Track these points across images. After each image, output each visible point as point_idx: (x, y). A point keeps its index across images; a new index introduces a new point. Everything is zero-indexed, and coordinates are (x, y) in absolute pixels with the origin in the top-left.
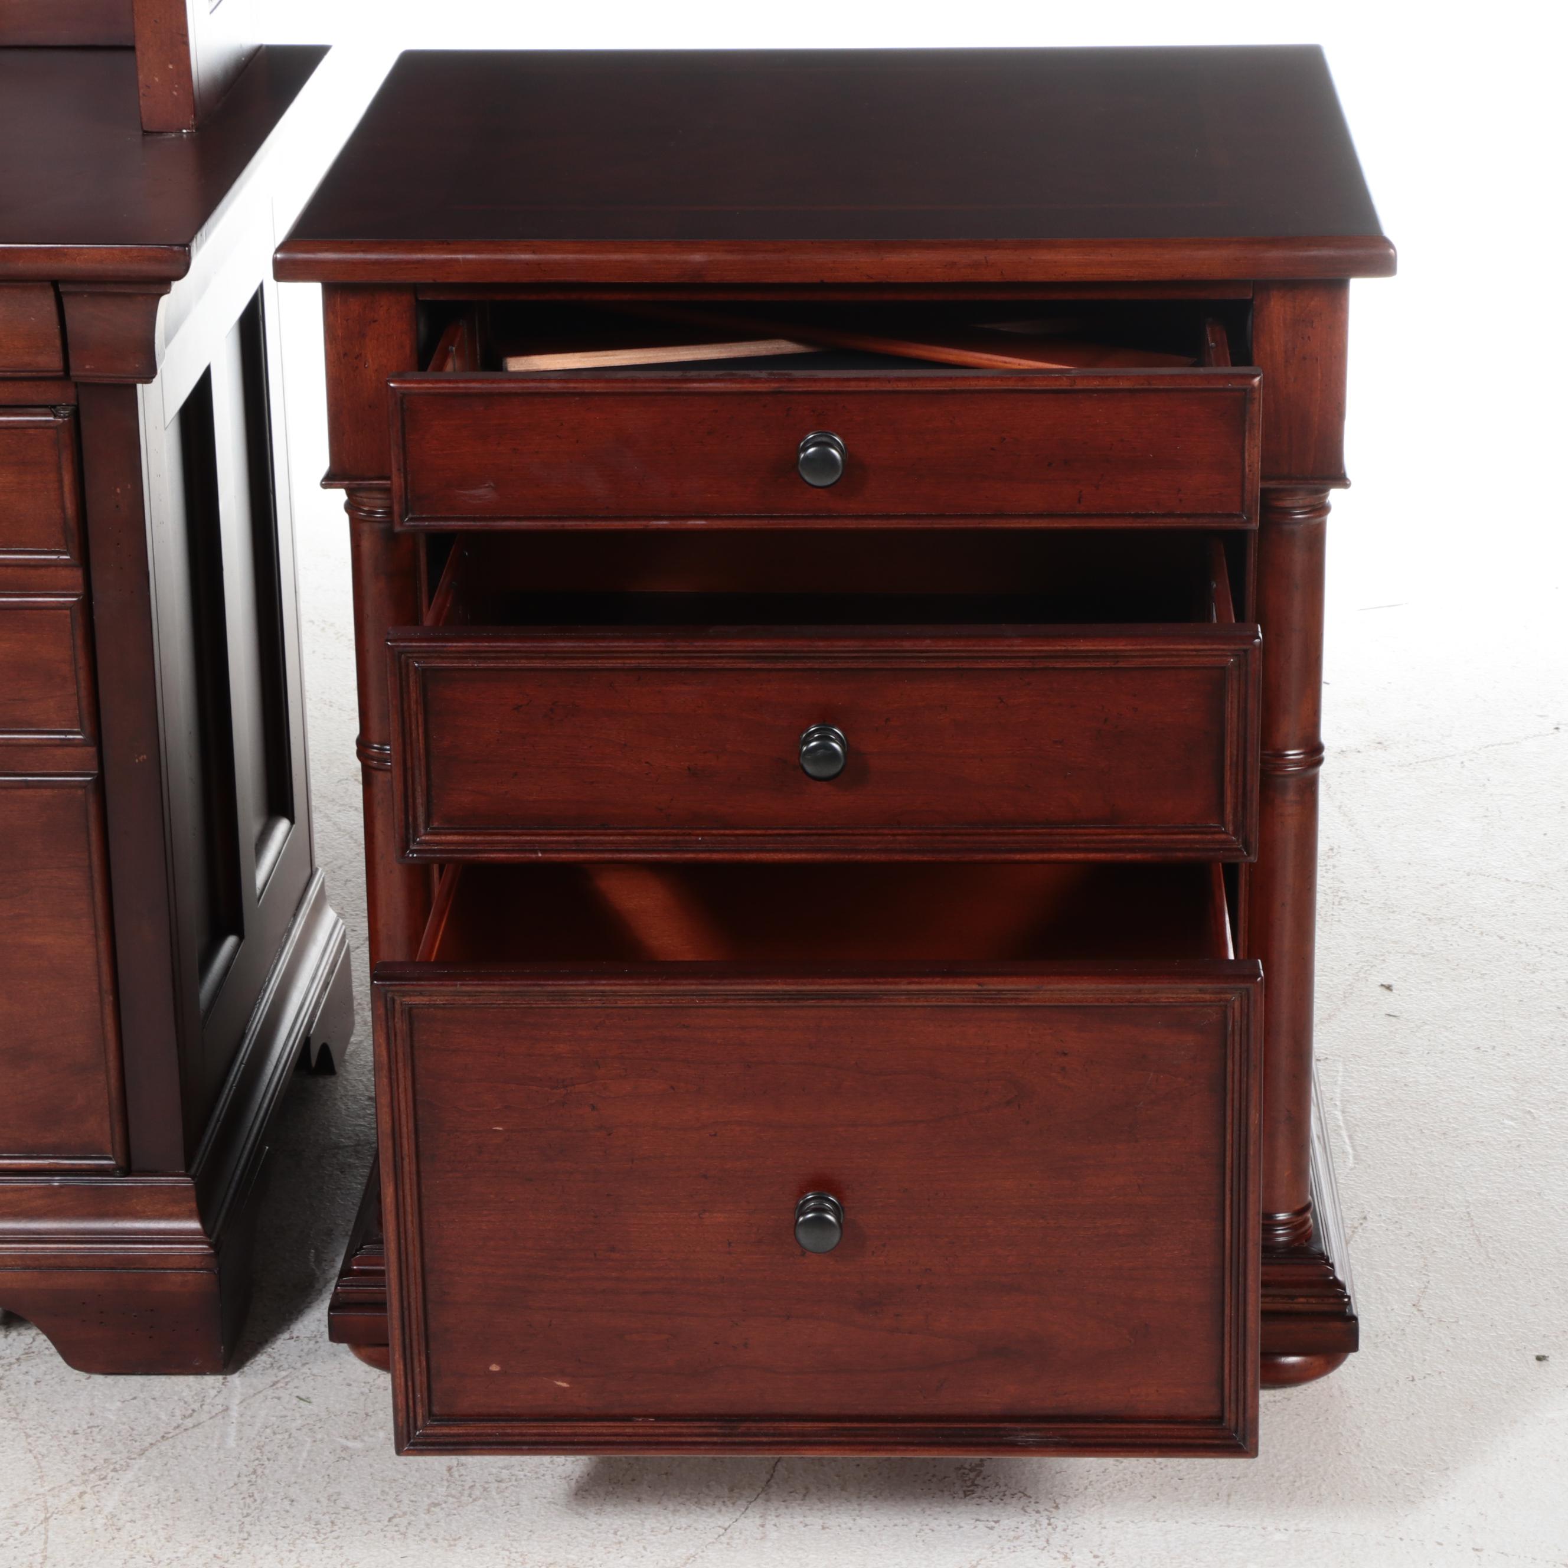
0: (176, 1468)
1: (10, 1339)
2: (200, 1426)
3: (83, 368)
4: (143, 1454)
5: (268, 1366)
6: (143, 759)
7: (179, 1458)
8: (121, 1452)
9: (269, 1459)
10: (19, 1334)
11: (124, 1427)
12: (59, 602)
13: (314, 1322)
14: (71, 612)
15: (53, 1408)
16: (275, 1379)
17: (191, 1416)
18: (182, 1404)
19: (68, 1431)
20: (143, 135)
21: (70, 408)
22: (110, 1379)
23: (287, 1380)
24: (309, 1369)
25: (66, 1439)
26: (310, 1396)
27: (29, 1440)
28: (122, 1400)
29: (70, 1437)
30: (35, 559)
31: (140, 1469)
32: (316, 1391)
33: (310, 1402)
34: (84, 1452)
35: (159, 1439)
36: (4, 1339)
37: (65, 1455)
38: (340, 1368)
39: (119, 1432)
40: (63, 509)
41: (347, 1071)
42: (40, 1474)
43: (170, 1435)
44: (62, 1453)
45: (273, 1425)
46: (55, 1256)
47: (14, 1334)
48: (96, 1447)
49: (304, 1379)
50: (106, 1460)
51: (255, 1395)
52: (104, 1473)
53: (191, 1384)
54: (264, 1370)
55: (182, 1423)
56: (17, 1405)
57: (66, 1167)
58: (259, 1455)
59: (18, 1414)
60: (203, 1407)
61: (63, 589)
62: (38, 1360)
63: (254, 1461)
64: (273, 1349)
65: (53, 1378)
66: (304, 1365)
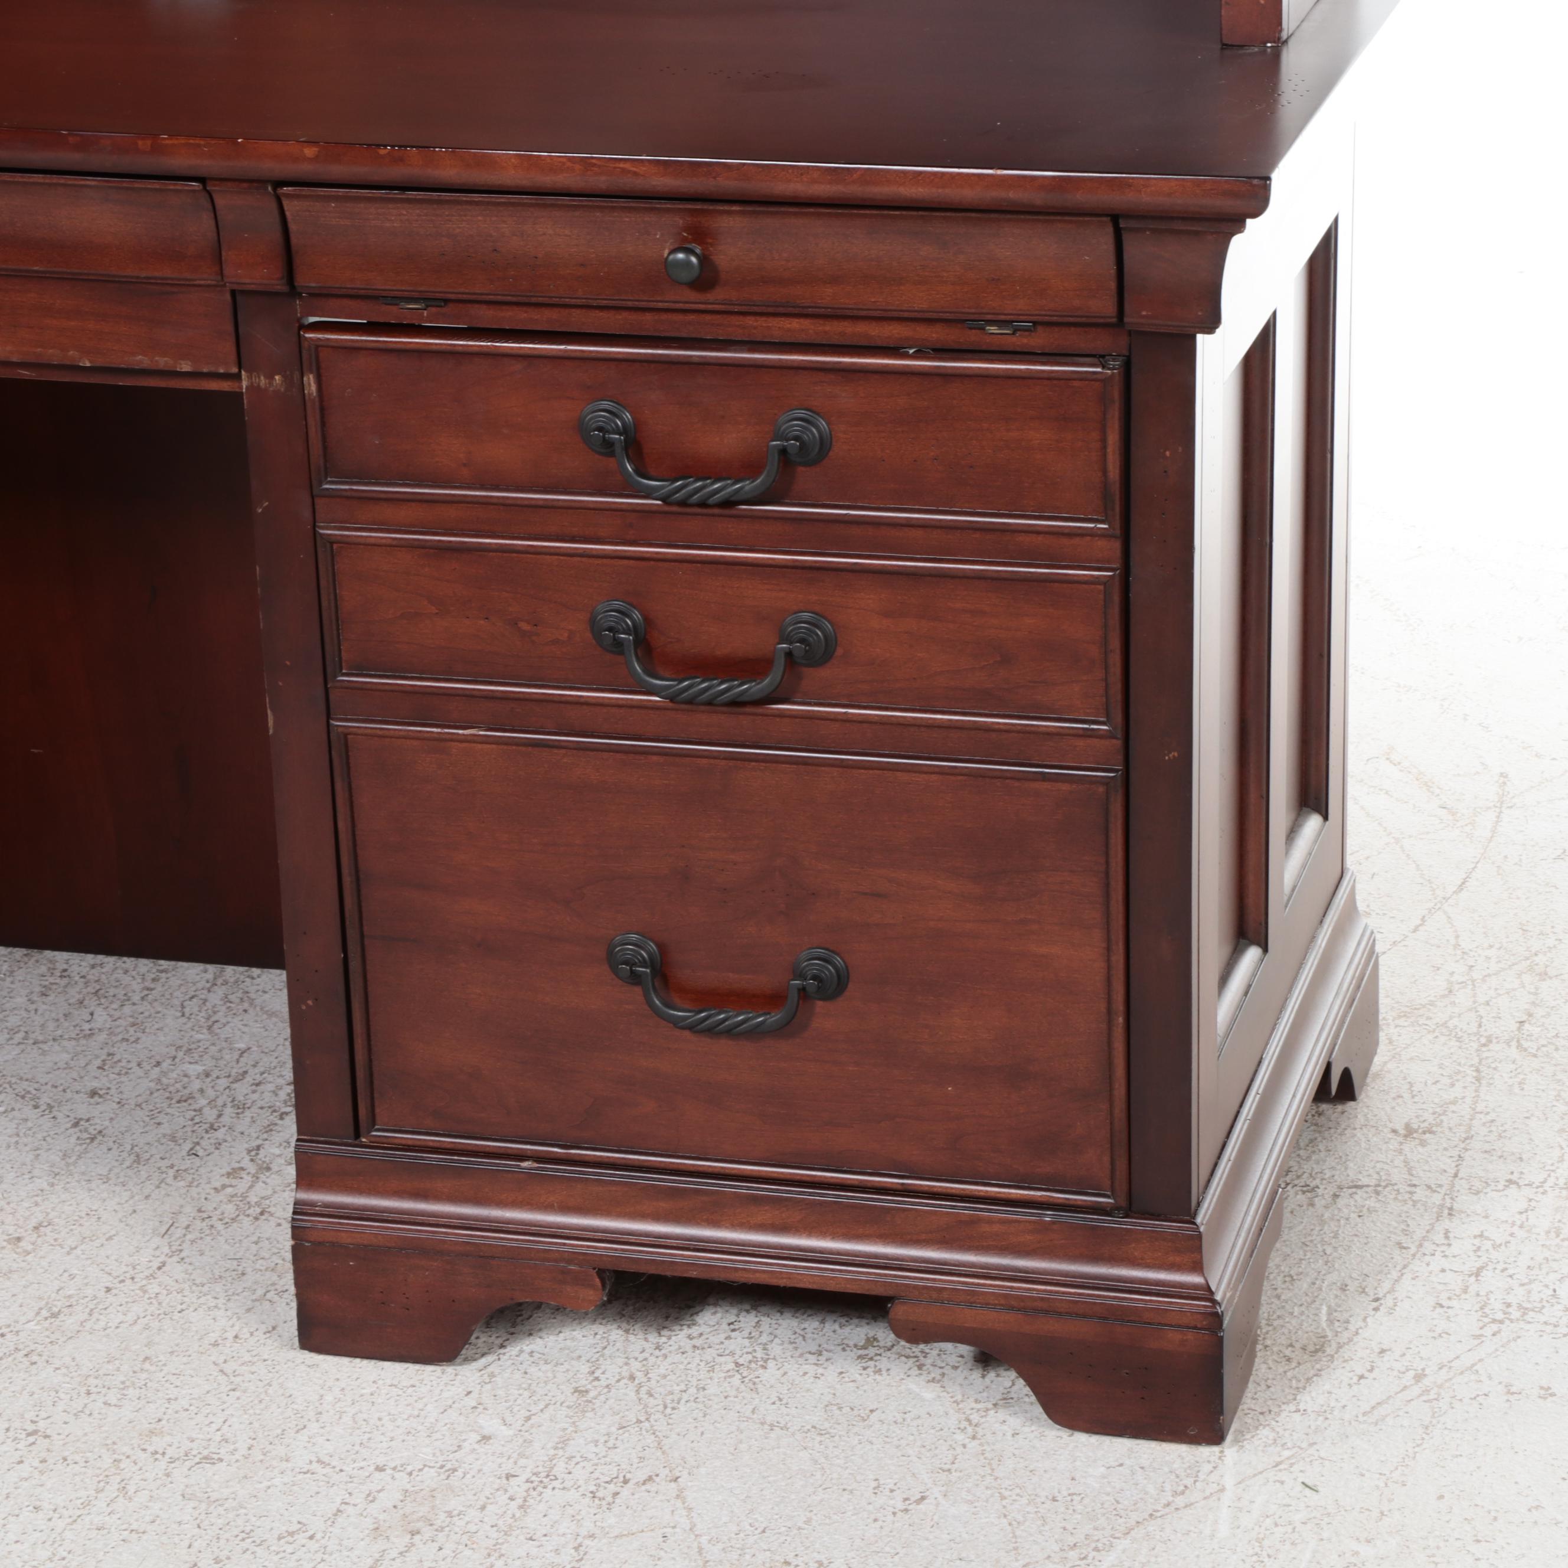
0: (1164, 1554)
1: (987, 1380)
2: (1192, 1507)
3: (1139, 316)
4: (1128, 1533)
5: (1270, 1442)
6: (1174, 756)
7: (1168, 1542)
8: (1104, 1529)
9: (1269, 1556)
10: (998, 1376)
11: (1108, 1498)
12: (1092, 576)
13: (1323, 1394)
14: (1105, 587)
15: (1032, 1467)
16: (1279, 1459)
17: (1183, 1493)
18: (1173, 1477)
19: (1047, 1497)
20: (1222, 49)
21: (1121, 358)
22: (1094, 1439)
23: (1293, 1461)
24: (1318, 1450)
25: (1044, 1505)
26: (1318, 1483)
27: (1004, 1502)
28: (1108, 1465)
29: (1049, 1504)
30: (1069, 527)
31: (1124, 1551)
32: (1323, 1478)
33: (1317, 1491)
34: (1064, 1524)
35: (1147, 1517)
36: (981, 1379)
37: (1043, 1525)
38: (1352, 1453)
39: (1102, 1504)
40: (1105, 471)
41: (1367, 1096)
42: (1014, 1545)
43: (1159, 1514)
44: (1039, 1523)
45: (1274, 1514)
46: (1042, 1299)
47: (992, 1375)
48: (1076, 1519)
49: (1311, 1461)
50: (1087, 1537)
51: (1255, 1475)
52: (1085, 1552)
53: (1184, 1454)
54: (1265, 1446)
55: (1173, 1501)
56: (992, 1459)
57: (1060, 1201)
58: (1257, 1549)
59: (993, 1470)
60: (1197, 1484)
61: (1098, 561)
62: (1017, 1408)
63: (1252, 1556)
64: (1277, 1422)
65: (1032, 1431)
66: (1312, 1445)
